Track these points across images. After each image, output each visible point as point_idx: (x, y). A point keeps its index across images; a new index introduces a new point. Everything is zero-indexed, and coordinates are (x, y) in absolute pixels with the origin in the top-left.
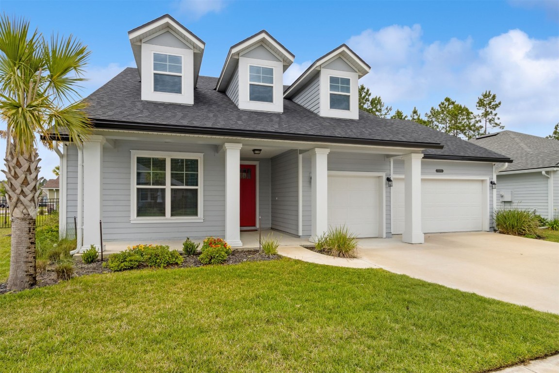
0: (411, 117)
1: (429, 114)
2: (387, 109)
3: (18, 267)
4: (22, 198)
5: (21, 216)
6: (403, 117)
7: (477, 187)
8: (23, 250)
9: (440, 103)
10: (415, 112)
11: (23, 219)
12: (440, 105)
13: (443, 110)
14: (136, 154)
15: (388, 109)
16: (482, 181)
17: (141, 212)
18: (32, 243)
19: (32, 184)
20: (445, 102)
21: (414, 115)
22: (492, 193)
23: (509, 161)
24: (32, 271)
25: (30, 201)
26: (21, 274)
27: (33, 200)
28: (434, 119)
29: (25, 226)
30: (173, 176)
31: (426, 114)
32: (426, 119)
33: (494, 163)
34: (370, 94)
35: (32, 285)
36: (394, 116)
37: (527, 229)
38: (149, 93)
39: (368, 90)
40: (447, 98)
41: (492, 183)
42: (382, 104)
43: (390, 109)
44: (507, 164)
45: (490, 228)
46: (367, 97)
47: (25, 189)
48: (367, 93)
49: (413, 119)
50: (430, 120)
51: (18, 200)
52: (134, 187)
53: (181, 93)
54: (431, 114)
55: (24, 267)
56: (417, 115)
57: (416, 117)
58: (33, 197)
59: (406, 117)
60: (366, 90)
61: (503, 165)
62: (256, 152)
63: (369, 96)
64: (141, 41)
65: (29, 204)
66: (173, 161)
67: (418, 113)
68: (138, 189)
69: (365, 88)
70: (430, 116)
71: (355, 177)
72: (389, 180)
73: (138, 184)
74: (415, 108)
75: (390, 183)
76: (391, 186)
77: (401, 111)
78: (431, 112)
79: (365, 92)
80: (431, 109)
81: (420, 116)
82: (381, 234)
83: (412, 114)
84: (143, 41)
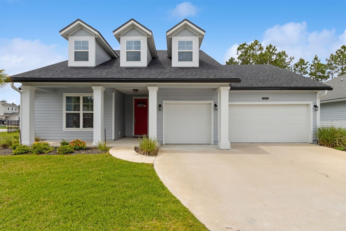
0: (313, 62)
1: (329, 59)
2: (290, 58)
6: (305, 63)
7: (303, 110)
9: (337, 50)
10: (316, 59)
12: (336, 52)
13: (339, 55)
14: (65, 95)
15: (292, 58)
16: (308, 105)
17: (68, 126)
20: (341, 49)
21: (315, 60)
22: (315, 115)
23: (330, 89)
28: (333, 62)
30: (84, 106)
31: (327, 59)
32: (326, 63)
33: (315, 91)
34: (276, 50)
36: (298, 63)
37: (337, 142)
38: (72, 62)
39: (275, 47)
40: (343, 46)
41: (315, 106)
42: (287, 55)
43: (293, 58)
44: (326, 91)
45: (314, 141)
46: (273, 52)
48: (273, 49)
49: (315, 64)
50: (330, 63)
52: (65, 112)
53: (88, 61)
54: (330, 59)
56: (317, 60)
57: (316, 62)
59: (307, 63)
60: (273, 48)
61: (324, 92)
62: (135, 91)
63: (275, 51)
66: (84, 98)
67: (318, 59)
69: (272, 46)
70: (330, 60)
71: (199, 104)
72: (216, 105)
73: (67, 110)
74: (316, 56)
75: (216, 107)
76: (217, 110)
77: (303, 59)
78: (330, 57)
79: (272, 49)
80: (330, 55)
81: (320, 61)
82: (211, 142)
83: (313, 60)
84: (69, 35)
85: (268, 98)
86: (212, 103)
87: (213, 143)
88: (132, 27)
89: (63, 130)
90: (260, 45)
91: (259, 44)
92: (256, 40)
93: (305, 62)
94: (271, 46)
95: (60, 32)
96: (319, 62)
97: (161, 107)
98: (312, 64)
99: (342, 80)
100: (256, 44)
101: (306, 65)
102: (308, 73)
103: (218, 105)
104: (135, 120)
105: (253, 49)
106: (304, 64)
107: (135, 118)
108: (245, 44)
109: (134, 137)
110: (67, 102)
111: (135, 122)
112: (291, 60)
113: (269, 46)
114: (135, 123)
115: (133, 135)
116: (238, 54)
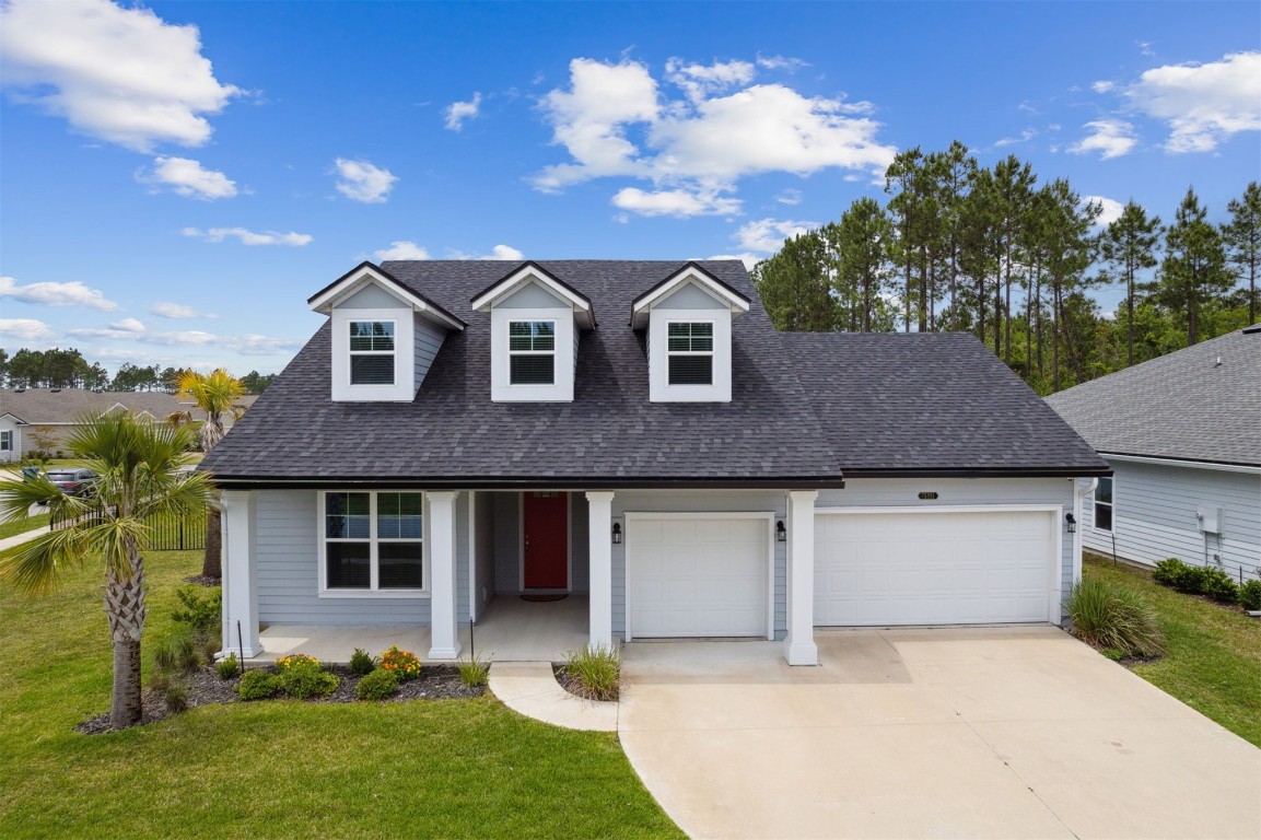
0: (1178, 217)
1: (1241, 200)
3: (119, 699)
4: (121, 619)
5: (121, 640)
6: (1147, 223)
7: (1038, 527)
8: (124, 679)
10: (1190, 204)
11: (124, 643)
15: (1093, 210)
17: (334, 582)
18: (134, 670)
19: (133, 601)
21: (1187, 212)
24: (134, 704)
25: (131, 622)
26: (122, 708)
27: (134, 619)
29: (126, 651)
30: (381, 522)
31: (1233, 204)
33: (1068, 478)
35: (134, 721)
38: (344, 389)
39: (1027, 170)
42: (1075, 197)
46: (1023, 186)
47: (125, 609)
48: (1023, 177)
49: (1184, 224)
50: (1244, 220)
51: (117, 621)
52: (323, 540)
53: (393, 383)
54: (1246, 204)
55: (125, 699)
56: (1195, 212)
57: (1192, 218)
58: (134, 617)
59: (1154, 221)
60: (1021, 169)
63: (1028, 183)
64: (331, 305)
65: (129, 625)
66: (380, 496)
67: (1200, 206)
68: (329, 544)
69: (1017, 165)
70: (1243, 209)
72: (781, 527)
73: (328, 536)
74: (1190, 192)
75: (783, 534)
76: (785, 540)
77: (1137, 206)
78: (1246, 197)
79: (1020, 174)
80: (1245, 189)
81: (1203, 215)
82: (766, 630)
83: (1180, 211)
84: (334, 305)
85: (935, 496)
86: (771, 518)
87: (771, 637)
88: (527, 282)
89: (321, 596)
90: (973, 162)
91: (966, 157)
92: (956, 144)
93: (1144, 220)
94: (1013, 165)
95: (310, 301)
96: (1204, 220)
97: (619, 532)
98: (1176, 226)
99: (1220, 364)
100: (958, 158)
101: (1149, 230)
102: (1155, 263)
103: (787, 527)
104: (525, 540)
105: (949, 177)
106: (1142, 228)
107: (526, 533)
108: (915, 155)
109: (525, 598)
110: (329, 510)
111: (525, 545)
112: (1091, 218)
113: (1006, 164)
114: (526, 551)
115: (521, 587)
116: (891, 189)
